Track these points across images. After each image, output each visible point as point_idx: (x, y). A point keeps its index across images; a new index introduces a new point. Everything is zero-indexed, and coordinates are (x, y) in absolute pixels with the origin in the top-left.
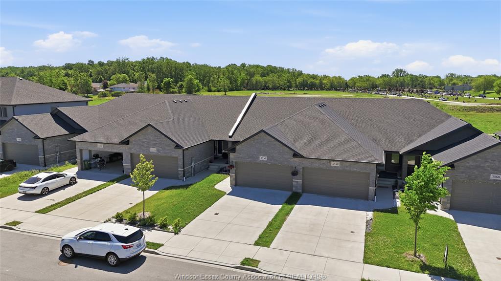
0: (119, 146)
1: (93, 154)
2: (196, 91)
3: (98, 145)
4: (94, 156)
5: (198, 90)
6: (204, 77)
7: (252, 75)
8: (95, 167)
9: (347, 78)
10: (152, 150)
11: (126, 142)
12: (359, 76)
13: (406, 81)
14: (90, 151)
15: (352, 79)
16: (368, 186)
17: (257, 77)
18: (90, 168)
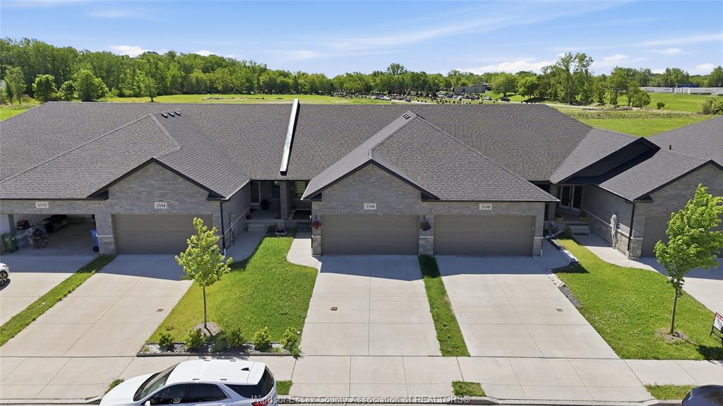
0: (85, 203)
1: (16, 220)
2: (99, 97)
3: (37, 203)
4: (20, 224)
5: (103, 95)
6: (108, 72)
7: (188, 69)
8: (26, 246)
9: (331, 76)
10: (156, 205)
11: (102, 194)
12: (347, 74)
13: (406, 80)
14: (11, 217)
15: (338, 78)
16: (533, 235)
17: (197, 74)
18: (17, 249)
